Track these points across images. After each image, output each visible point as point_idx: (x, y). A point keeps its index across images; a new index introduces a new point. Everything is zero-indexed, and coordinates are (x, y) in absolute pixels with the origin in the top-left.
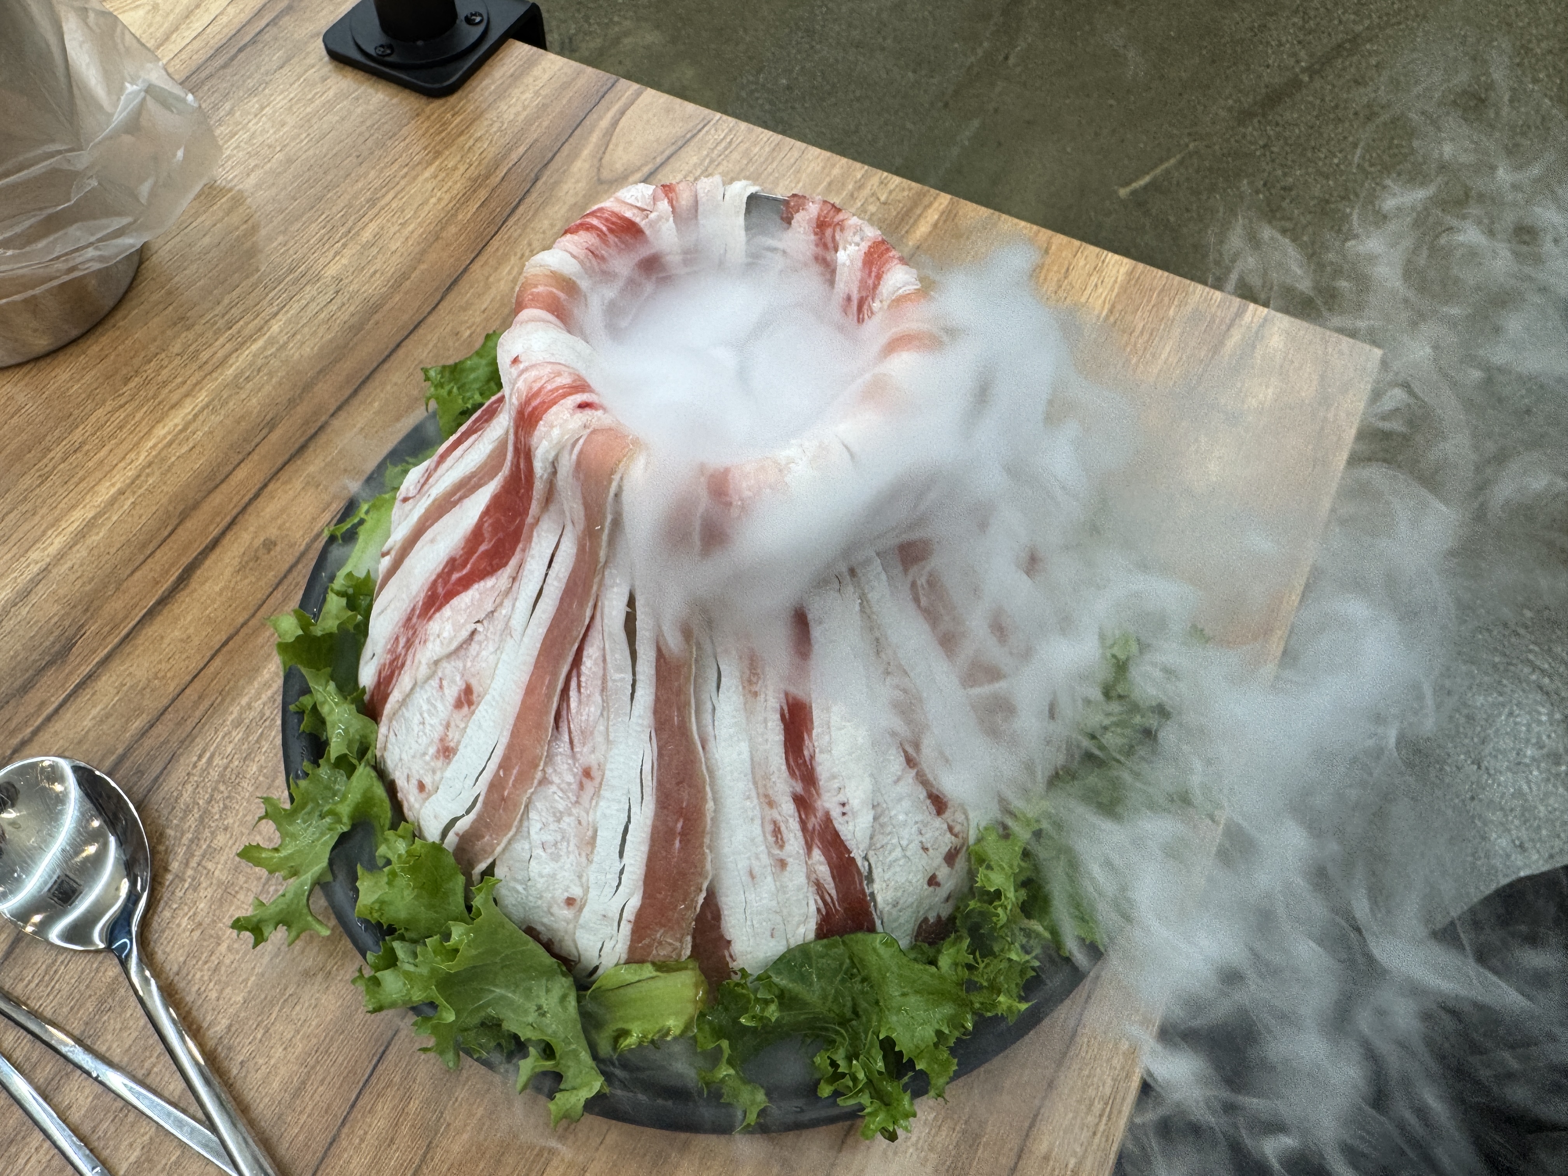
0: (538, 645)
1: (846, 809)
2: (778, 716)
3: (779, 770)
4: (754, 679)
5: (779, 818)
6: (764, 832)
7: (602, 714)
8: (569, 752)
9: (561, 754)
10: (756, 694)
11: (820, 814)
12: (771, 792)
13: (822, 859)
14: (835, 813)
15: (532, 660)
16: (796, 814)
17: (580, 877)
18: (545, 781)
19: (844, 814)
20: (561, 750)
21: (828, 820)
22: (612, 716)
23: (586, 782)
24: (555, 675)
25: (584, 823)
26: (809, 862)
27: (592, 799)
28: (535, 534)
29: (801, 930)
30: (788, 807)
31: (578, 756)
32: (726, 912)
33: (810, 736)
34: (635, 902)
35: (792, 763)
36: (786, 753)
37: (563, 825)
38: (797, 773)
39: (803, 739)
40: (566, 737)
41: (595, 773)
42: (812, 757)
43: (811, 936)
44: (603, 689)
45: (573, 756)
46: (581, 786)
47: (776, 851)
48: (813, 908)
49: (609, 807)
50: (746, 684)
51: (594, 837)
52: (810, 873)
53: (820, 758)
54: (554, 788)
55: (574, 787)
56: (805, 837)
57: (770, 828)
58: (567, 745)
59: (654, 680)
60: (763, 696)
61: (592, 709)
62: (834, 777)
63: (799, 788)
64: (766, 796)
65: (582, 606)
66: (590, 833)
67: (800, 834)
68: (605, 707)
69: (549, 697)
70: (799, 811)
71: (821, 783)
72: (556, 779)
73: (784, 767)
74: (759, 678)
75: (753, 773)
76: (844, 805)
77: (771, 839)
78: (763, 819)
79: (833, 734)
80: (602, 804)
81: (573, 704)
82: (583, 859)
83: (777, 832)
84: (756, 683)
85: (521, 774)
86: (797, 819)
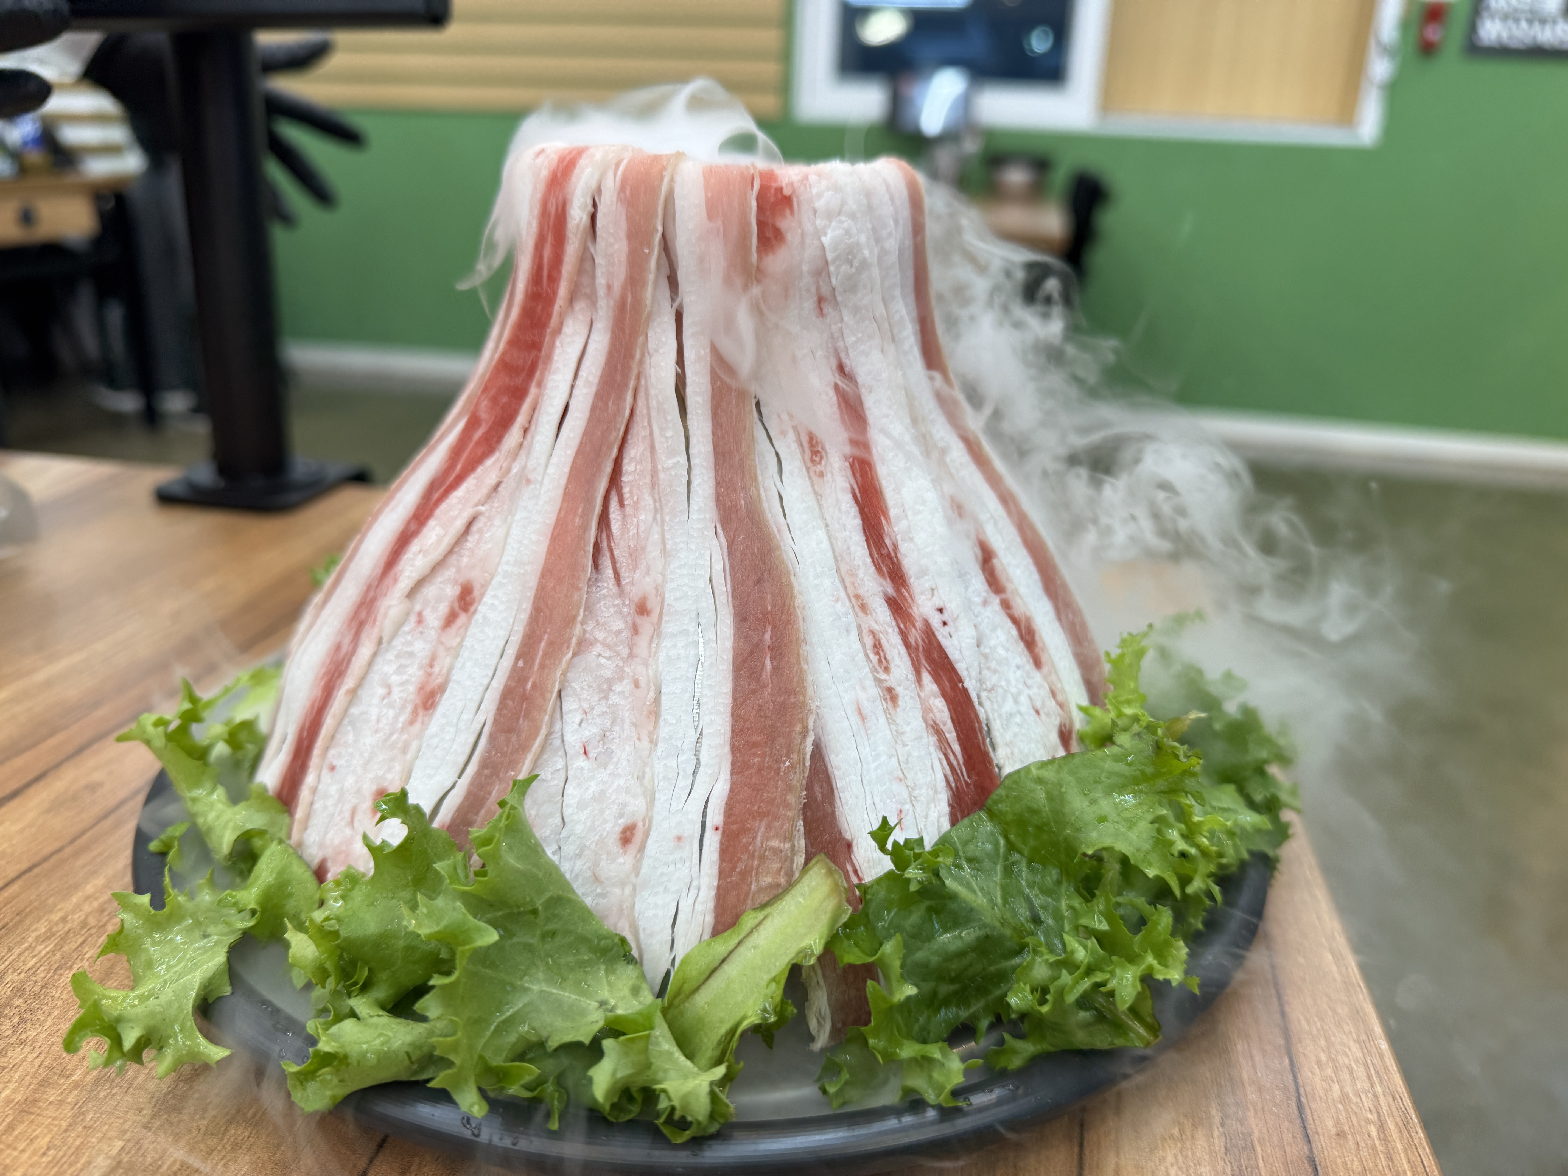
0: (567, 470)
1: (946, 617)
2: (850, 496)
3: (865, 564)
4: (817, 459)
5: (876, 627)
6: (864, 646)
7: (655, 519)
8: (615, 589)
9: (605, 597)
10: (821, 475)
11: (919, 624)
12: (861, 592)
13: (935, 687)
14: (935, 621)
15: (560, 492)
16: (894, 623)
17: (641, 778)
18: (583, 645)
19: (945, 624)
20: (604, 592)
21: (929, 632)
22: (667, 518)
23: (642, 621)
24: (590, 501)
25: (643, 682)
26: (922, 695)
27: (651, 642)
28: (558, 343)
29: (933, 815)
30: (882, 615)
31: (628, 588)
32: (839, 783)
33: (887, 518)
34: (722, 788)
35: (876, 556)
36: (867, 540)
37: (614, 699)
38: (884, 569)
39: (880, 524)
40: (609, 572)
41: (653, 603)
42: (896, 547)
43: (946, 826)
44: (654, 485)
45: (621, 593)
46: (635, 630)
47: (883, 676)
48: (940, 776)
49: (675, 646)
50: (809, 464)
51: (657, 701)
52: (926, 710)
53: (904, 548)
54: (598, 649)
55: (626, 634)
56: (910, 655)
57: (869, 641)
58: (612, 582)
59: (712, 460)
60: (829, 475)
61: (642, 517)
62: (924, 572)
63: (891, 591)
64: (857, 597)
65: (620, 398)
66: (652, 694)
67: (903, 650)
68: (658, 510)
69: (585, 528)
70: (895, 619)
71: (912, 580)
72: (600, 635)
73: (869, 560)
74: (821, 458)
75: (838, 570)
76: (941, 610)
77: (874, 658)
78: (859, 627)
79: (910, 518)
80: (666, 643)
81: (615, 526)
82: (645, 744)
83: (878, 647)
84: (820, 463)
85: (551, 644)
86: (897, 630)
